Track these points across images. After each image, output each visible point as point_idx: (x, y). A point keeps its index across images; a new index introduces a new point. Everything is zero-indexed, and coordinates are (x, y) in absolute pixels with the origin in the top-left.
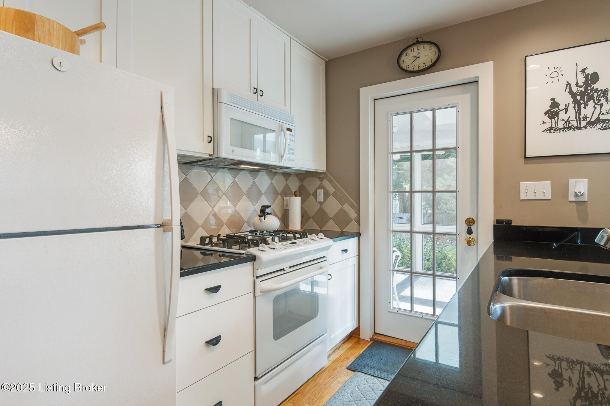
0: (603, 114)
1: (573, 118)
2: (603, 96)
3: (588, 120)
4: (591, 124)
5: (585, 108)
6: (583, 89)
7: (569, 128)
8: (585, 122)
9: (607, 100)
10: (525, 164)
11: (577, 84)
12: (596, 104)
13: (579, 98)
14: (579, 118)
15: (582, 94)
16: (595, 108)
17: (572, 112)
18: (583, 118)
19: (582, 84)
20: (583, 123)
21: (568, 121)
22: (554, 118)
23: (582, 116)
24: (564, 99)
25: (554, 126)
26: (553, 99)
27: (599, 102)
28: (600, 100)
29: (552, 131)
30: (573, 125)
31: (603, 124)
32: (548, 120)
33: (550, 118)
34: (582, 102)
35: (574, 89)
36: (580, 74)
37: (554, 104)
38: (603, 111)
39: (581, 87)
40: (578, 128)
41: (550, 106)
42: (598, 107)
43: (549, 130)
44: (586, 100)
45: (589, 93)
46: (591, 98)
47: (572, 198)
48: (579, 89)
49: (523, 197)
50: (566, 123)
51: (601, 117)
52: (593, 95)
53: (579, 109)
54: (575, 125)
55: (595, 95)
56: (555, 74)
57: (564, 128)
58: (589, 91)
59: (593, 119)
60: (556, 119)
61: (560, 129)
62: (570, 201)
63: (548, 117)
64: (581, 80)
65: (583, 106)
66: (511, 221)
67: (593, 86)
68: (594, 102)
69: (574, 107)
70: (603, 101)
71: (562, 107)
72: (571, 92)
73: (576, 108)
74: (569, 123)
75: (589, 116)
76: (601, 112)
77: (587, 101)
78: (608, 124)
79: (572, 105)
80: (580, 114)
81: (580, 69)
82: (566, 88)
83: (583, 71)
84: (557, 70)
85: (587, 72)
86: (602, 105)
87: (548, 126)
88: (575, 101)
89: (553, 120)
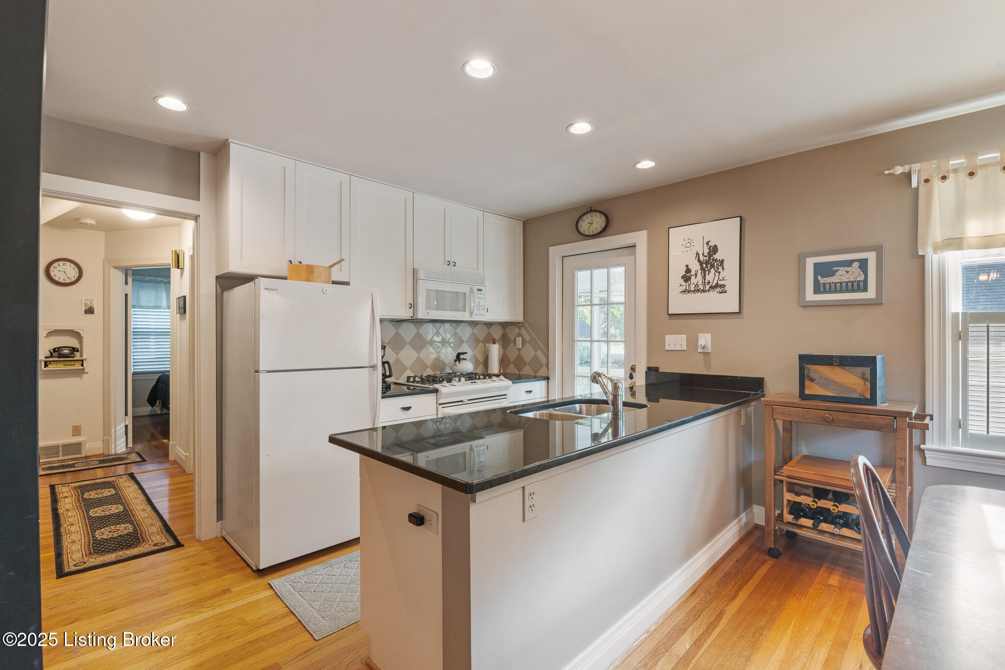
0: (721, 280)
1: (700, 282)
2: (721, 265)
3: (711, 284)
4: (712, 287)
5: (708, 274)
6: (707, 258)
7: (698, 291)
8: (709, 286)
9: (723, 269)
10: (669, 319)
11: (703, 254)
12: (716, 271)
13: (704, 266)
14: (705, 283)
15: (707, 263)
16: (715, 275)
17: (700, 277)
19: (707, 254)
20: (707, 287)
21: (697, 285)
22: (688, 282)
23: (706, 281)
24: (695, 267)
25: (687, 289)
26: (687, 266)
27: (718, 270)
28: (718, 268)
29: (686, 293)
30: (700, 289)
31: (720, 288)
32: (684, 283)
33: (686, 281)
34: (706, 269)
35: (702, 258)
36: (705, 245)
37: (688, 270)
38: (721, 278)
39: (706, 256)
40: (704, 291)
41: (686, 272)
42: (717, 274)
43: (684, 292)
44: (709, 267)
45: (711, 262)
46: (712, 266)
47: (700, 350)
48: (705, 258)
49: (667, 348)
50: (696, 286)
51: (720, 283)
52: (714, 264)
53: (705, 276)
54: (702, 289)
55: (716, 263)
56: (688, 245)
57: (695, 290)
58: (711, 261)
59: (714, 284)
61: (692, 291)
62: (699, 352)
63: (684, 280)
64: (706, 251)
65: (707, 272)
66: (658, 368)
67: (714, 256)
68: (714, 269)
69: (701, 274)
70: (720, 270)
71: (693, 273)
72: (699, 261)
73: (703, 274)
74: (698, 287)
75: (711, 281)
76: (719, 278)
77: (710, 269)
78: (723, 289)
79: (700, 272)
80: (705, 279)
81: (705, 242)
82: (696, 257)
83: (708, 243)
84: (690, 241)
85: (710, 244)
86: (719, 273)
87: (684, 288)
88: (702, 269)
89: (687, 283)
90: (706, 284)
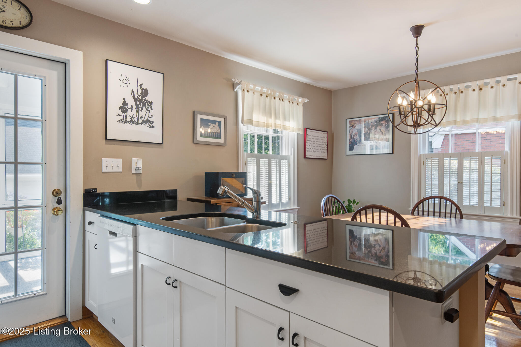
0: (150, 117)
1: (135, 116)
2: (150, 106)
3: (143, 119)
4: (144, 122)
5: (141, 111)
6: (140, 97)
7: (133, 122)
9: (152, 109)
10: (105, 144)
11: (137, 93)
12: (147, 110)
13: (138, 103)
14: (138, 116)
15: (140, 101)
16: (146, 113)
17: (134, 112)
18: (140, 117)
19: (140, 94)
20: (141, 121)
21: (132, 117)
22: (125, 113)
23: (140, 116)
24: (131, 102)
25: (124, 119)
26: (124, 99)
27: (148, 109)
28: (149, 108)
29: (124, 122)
30: (135, 121)
31: (150, 124)
32: (121, 113)
33: (123, 112)
34: (140, 106)
35: (136, 96)
36: (139, 86)
37: (125, 103)
38: (150, 116)
39: (139, 95)
40: (137, 123)
41: (123, 104)
42: (148, 112)
43: (121, 121)
44: (142, 106)
45: (143, 102)
46: (144, 105)
47: (134, 171)
48: (138, 97)
50: (131, 118)
51: (150, 119)
52: (145, 103)
53: (138, 111)
54: (136, 121)
55: (147, 104)
56: (125, 81)
57: (130, 122)
58: (143, 100)
59: (145, 120)
60: (126, 114)
61: (128, 122)
62: (133, 173)
63: (121, 111)
64: (140, 92)
65: (140, 109)
66: (96, 189)
67: (145, 97)
68: (146, 108)
69: (136, 109)
70: (150, 109)
71: (129, 106)
72: (134, 97)
73: (137, 110)
74: (133, 119)
75: (143, 117)
76: (149, 116)
77: (143, 107)
78: (152, 124)
79: (134, 107)
80: (139, 115)
81: (139, 84)
82: (132, 94)
83: (141, 85)
84: (127, 79)
85: (143, 87)
86: (149, 111)
87: (121, 118)
88: (136, 104)
89: (124, 114)
90: (140, 118)
